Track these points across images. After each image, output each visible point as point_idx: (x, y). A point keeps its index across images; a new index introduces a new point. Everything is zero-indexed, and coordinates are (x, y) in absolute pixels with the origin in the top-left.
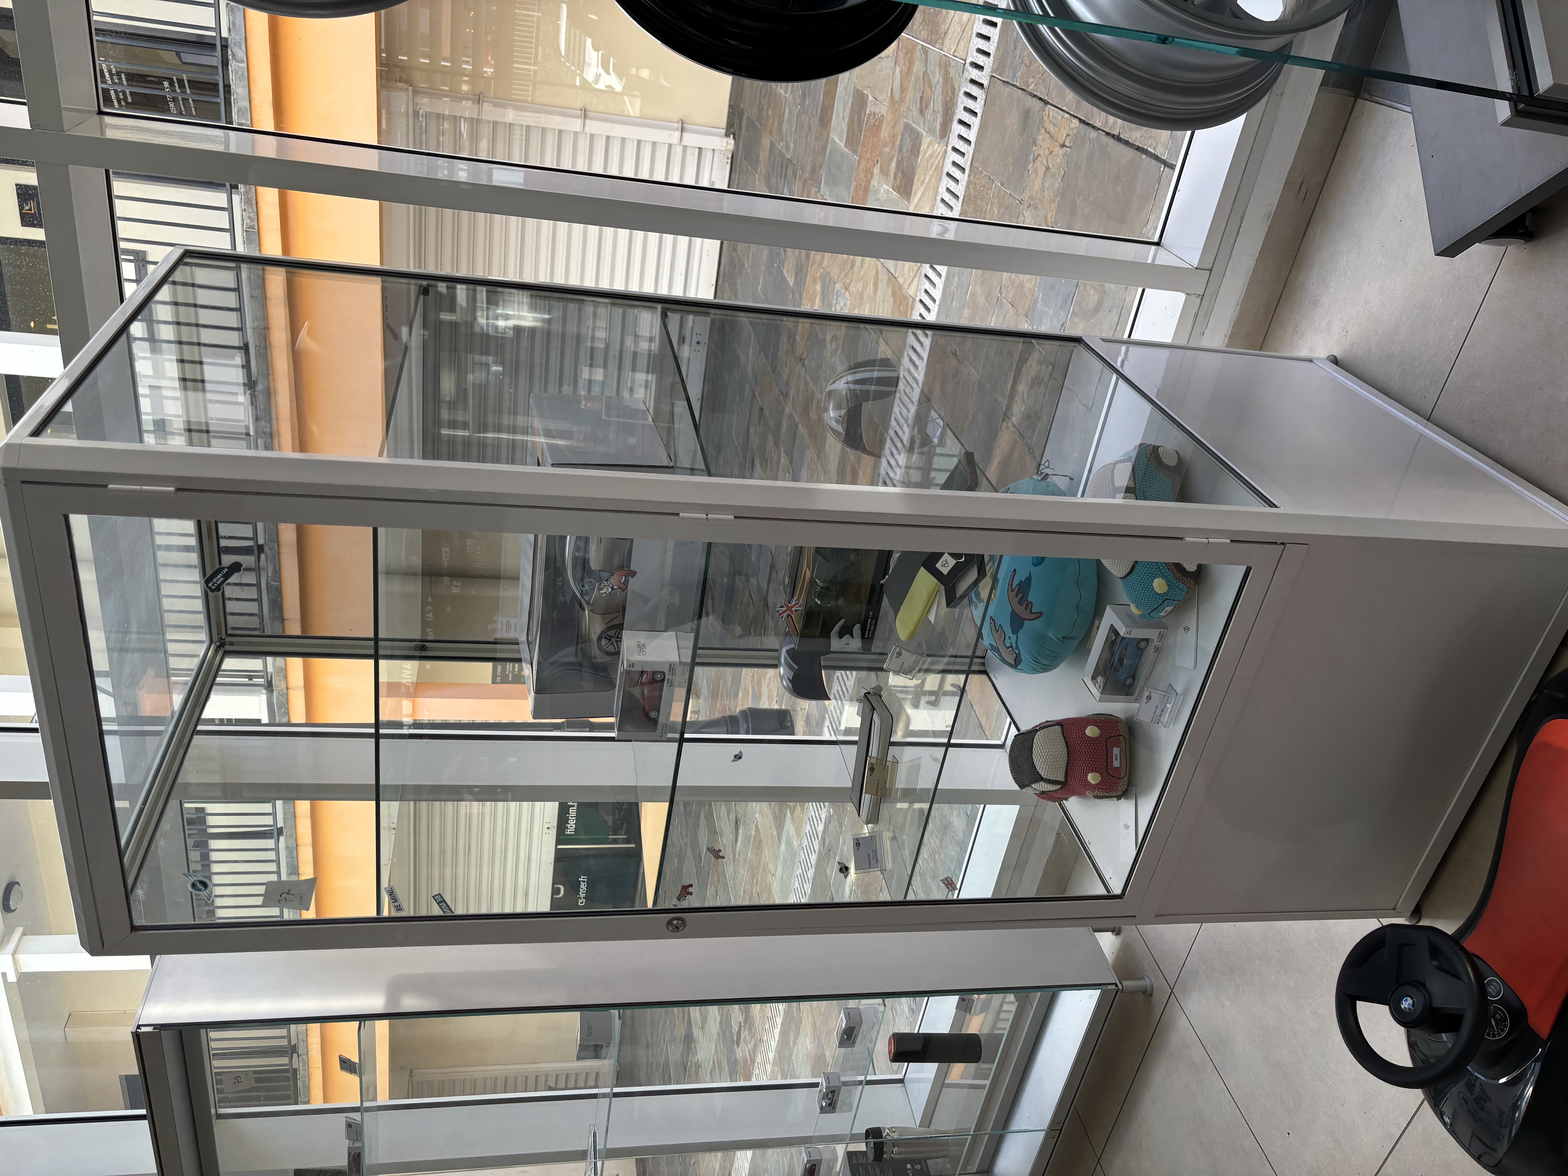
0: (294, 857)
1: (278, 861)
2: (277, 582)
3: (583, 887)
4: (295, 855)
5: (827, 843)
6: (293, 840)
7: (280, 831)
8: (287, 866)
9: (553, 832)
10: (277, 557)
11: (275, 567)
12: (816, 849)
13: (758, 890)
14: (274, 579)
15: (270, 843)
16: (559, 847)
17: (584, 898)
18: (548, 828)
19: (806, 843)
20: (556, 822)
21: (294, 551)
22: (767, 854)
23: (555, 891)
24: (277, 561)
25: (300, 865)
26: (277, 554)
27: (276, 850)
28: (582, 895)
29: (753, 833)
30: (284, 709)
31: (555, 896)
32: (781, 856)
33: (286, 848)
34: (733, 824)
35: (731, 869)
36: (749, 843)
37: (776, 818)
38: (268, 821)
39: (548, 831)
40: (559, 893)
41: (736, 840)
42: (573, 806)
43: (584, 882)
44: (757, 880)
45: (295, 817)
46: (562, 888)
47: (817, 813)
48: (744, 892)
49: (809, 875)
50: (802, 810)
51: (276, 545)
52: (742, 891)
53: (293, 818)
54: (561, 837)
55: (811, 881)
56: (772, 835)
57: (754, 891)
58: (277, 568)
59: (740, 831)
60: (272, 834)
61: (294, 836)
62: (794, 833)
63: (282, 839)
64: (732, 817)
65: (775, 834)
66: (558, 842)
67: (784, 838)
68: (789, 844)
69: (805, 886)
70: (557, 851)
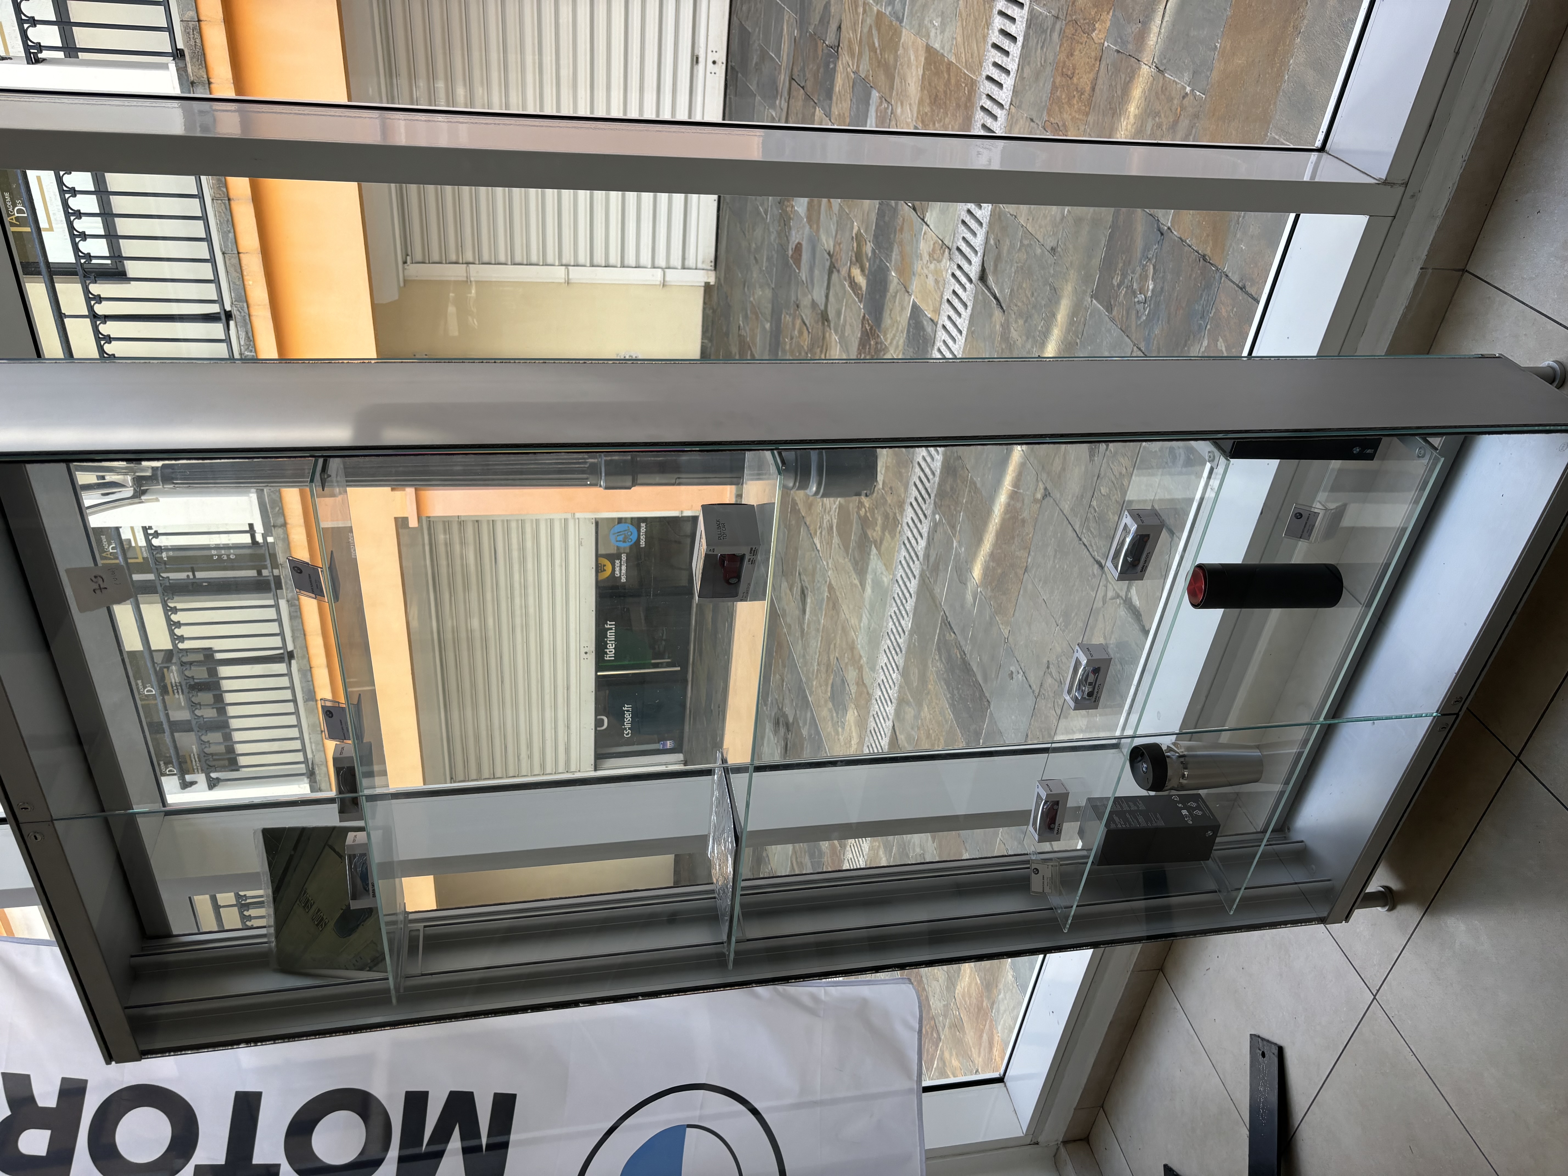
0: (308, 681)
1: (292, 688)
2: (251, 351)
3: (628, 717)
4: (310, 679)
5: (932, 559)
6: (305, 661)
7: (291, 655)
8: (303, 690)
9: (592, 657)
10: (248, 321)
11: (247, 333)
12: (917, 573)
13: (837, 655)
14: (248, 348)
15: (281, 668)
16: (599, 674)
17: (629, 729)
18: (586, 653)
19: (901, 572)
20: (594, 645)
21: (268, 314)
22: (845, 608)
23: (598, 723)
24: (249, 326)
25: (317, 690)
26: (247, 317)
27: (289, 674)
28: (628, 726)
29: (826, 594)
30: (277, 509)
31: (598, 729)
32: (867, 603)
33: (299, 670)
34: (799, 598)
35: (799, 647)
36: (821, 609)
37: (856, 563)
38: (277, 642)
39: (585, 656)
40: (603, 725)
41: (804, 611)
42: (611, 629)
43: (628, 711)
44: (835, 644)
45: (305, 635)
46: (606, 720)
47: (915, 531)
48: (818, 664)
49: (907, 608)
50: (893, 538)
51: (245, 305)
52: (816, 664)
53: (303, 636)
54: (601, 663)
55: (911, 615)
56: (852, 584)
57: (831, 658)
58: (250, 334)
59: (809, 600)
60: (283, 658)
61: (307, 656)
62: (884, 568)
63: (293, 662)
64: (797, 590)
65: (857, 582)
66: (598, 668)
67: (869, 581)
68: (877, 584)
69: (903, 622)
70: (598, 679)
